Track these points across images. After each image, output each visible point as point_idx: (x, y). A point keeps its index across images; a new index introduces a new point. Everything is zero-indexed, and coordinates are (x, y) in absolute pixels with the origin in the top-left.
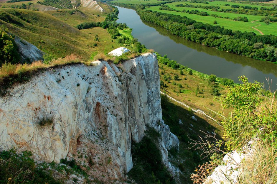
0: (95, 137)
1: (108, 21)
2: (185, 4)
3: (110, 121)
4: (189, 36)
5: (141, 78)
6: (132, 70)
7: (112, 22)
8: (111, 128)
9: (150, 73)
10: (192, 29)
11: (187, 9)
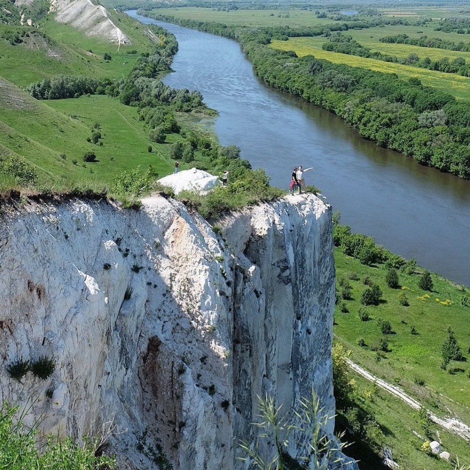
0: (142, 457)
1: (140, 80)
2: (417, 37)
3: (192, 408)
4: (425, 150)
5: (279, 276)
6: (248, 244)
7: (154, 83)
8: (194, 433)
9: (307, 262)
10: (437, 125)
11: (423, 53)
